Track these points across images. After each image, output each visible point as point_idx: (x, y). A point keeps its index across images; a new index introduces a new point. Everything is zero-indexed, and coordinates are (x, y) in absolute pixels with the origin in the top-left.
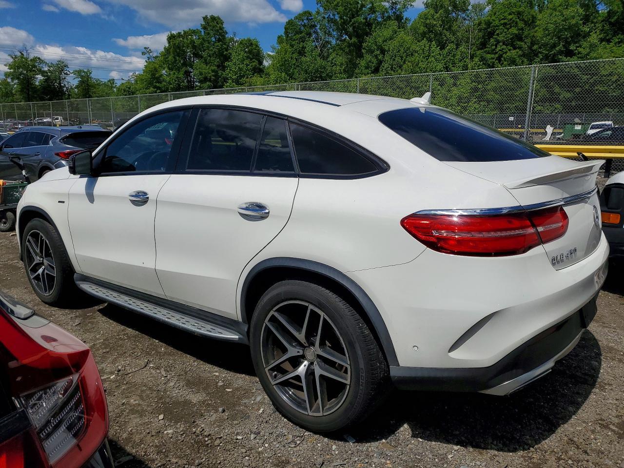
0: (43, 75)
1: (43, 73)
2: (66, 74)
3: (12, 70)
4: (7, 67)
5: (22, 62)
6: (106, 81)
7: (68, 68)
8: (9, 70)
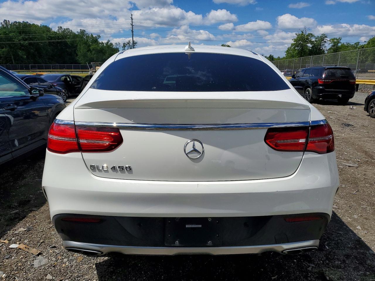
0: (312, 44)
1: (312, 42)
2: (325, 42)
3: (295, 42)
4: (293, 41)
5: (302, 37)
6: (353, 43)
7: (327, 37)
8: (294, 42)
